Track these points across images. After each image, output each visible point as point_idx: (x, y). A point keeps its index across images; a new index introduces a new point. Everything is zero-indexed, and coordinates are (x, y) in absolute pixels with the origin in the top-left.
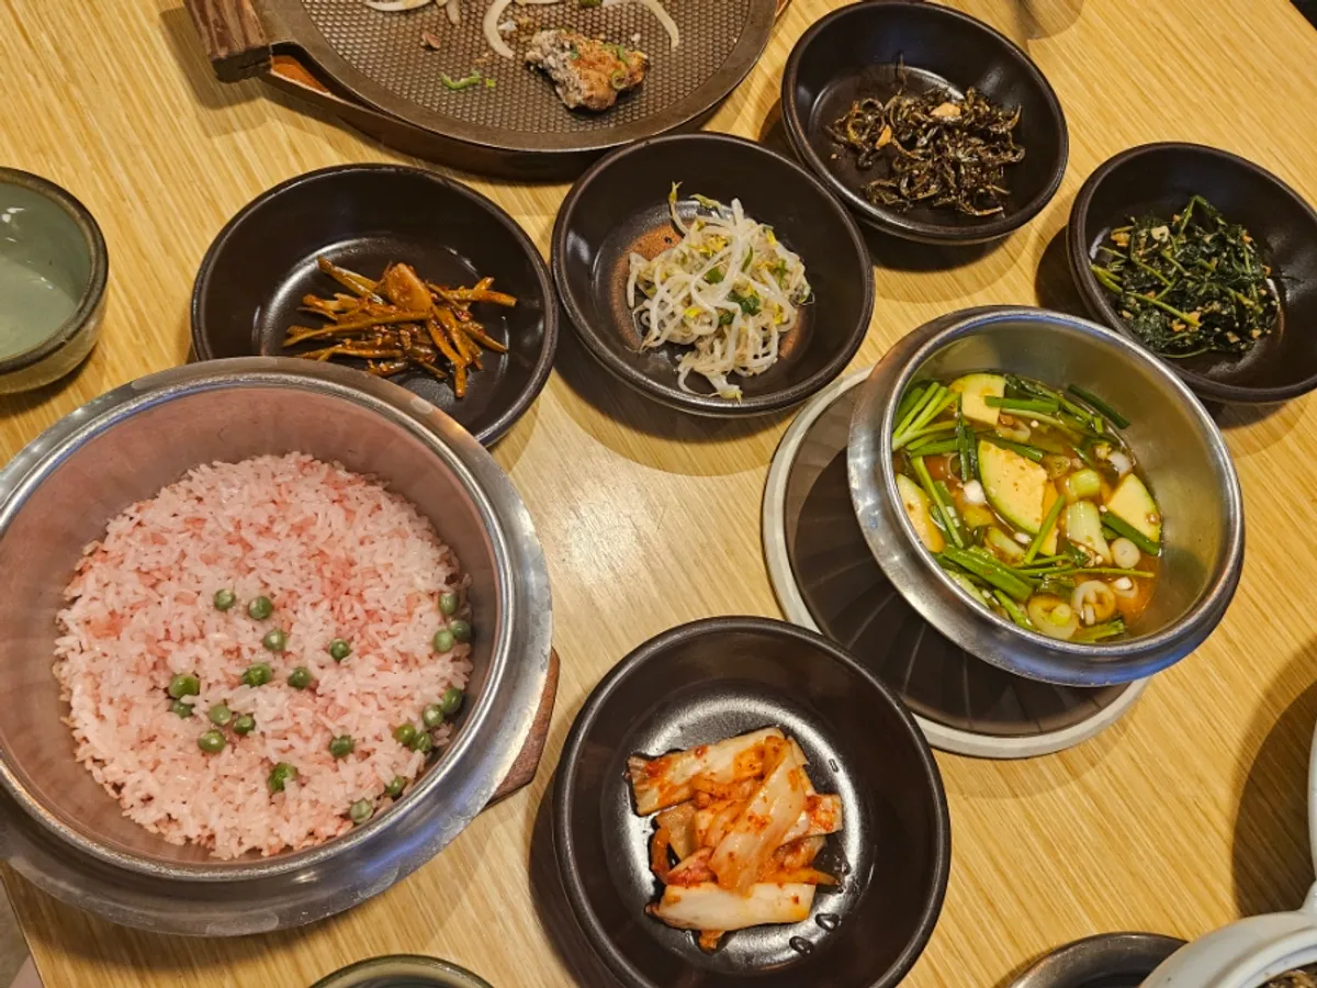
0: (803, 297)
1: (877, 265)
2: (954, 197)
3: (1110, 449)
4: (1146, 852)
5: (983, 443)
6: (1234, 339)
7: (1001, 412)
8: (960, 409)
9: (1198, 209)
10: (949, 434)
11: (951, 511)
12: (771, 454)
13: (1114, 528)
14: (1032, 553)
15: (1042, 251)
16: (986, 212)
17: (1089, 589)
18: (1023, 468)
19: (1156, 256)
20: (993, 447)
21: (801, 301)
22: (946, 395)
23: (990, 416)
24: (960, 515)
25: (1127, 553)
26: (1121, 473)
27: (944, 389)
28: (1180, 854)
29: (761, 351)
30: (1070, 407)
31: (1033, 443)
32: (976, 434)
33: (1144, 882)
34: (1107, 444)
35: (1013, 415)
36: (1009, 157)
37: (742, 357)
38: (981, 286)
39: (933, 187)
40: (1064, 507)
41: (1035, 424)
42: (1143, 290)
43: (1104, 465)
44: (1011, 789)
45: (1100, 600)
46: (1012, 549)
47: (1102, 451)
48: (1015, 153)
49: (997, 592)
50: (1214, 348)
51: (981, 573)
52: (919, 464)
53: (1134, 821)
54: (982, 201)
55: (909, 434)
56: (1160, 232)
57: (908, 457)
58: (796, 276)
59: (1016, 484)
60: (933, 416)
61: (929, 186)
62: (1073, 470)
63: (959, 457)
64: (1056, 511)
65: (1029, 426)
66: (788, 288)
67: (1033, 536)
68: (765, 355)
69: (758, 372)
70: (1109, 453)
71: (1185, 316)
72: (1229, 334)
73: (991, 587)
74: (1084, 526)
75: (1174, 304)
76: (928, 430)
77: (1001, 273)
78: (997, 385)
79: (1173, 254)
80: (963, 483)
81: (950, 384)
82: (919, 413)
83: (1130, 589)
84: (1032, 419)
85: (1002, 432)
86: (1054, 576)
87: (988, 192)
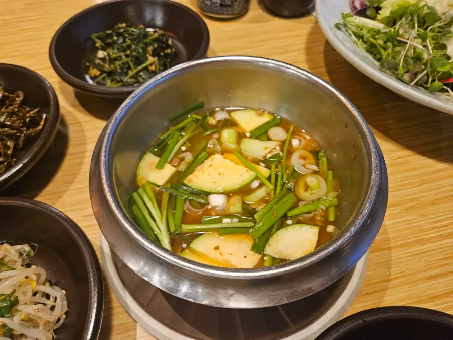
0: (29, 252)
1: (36, 195)
2: (22, 135)
3: (212, 117)
4: (421, 192)
5: (186, 182)
6: (169, 51)
7: (169, 163)
8: (158, 186)
9: (98, 38)
10: (172, 200)
11: (226, 220)
12: (131, 320)
13: (261, 134)
14: (267, 183)
15: (82, 109)
16: (42, 123)
17: (296, 161)
18: (211, 166)
19: (112, 61)
20: (190, 177)
21: (32, 254)
22: (145, 191)
23: (169, 170)
24: (230, 216)
25: (278, 133)
26: (228, 117)
27: (140, 191)
28: (420, 177)
29: (50, 303)
30: (181, 125)
31: (196, 154)
32: (178, 183)
33: (437, 200)
34: (209, 118)
35: (174, 157)
36: (18, 100)
37: (47, 323)
38: (84, 144)
39: (9, 143)
40: (241, 153)
41: (184, 148)
42: (126, 74)
43: (220, 124)
44: (385, 249)
45: (304, 158)
46: (261, 193)
47: (212, 121)
48: (18, 96)
49: (289, 214)
50: (169, 61)
51: (274, 219)
52: (186, 228)
53: (403, 191)
54: (34, 122)
55: (163, 227)
56: (101, 54)
57: (178, 234)
58: (10, 253)
59: (220, 174)
60: (155, 205)
61: (7, 145)
62: (219, 139)
63: (190, 200)
64: (243, 159)
65: (184, 152)
66: (16, 262)
67: (257, 178)
68: (55, 301)
69: (66, 309)
70: (214, 119)
71: (147, 63)
72: (166, 52)
73: (285, 216)
74: (257, 148)
75: (140, 65)
76: (164, 213)
77: (82, 131)
78: (150, 159)
79: (115, 54)
80: (208, 204)
81: (138, 185)
82: (150, 213)
83: (300, 141)
84: (180, 148)
85: (183, 167)
86: (285, 177)
87: (30, 117)
